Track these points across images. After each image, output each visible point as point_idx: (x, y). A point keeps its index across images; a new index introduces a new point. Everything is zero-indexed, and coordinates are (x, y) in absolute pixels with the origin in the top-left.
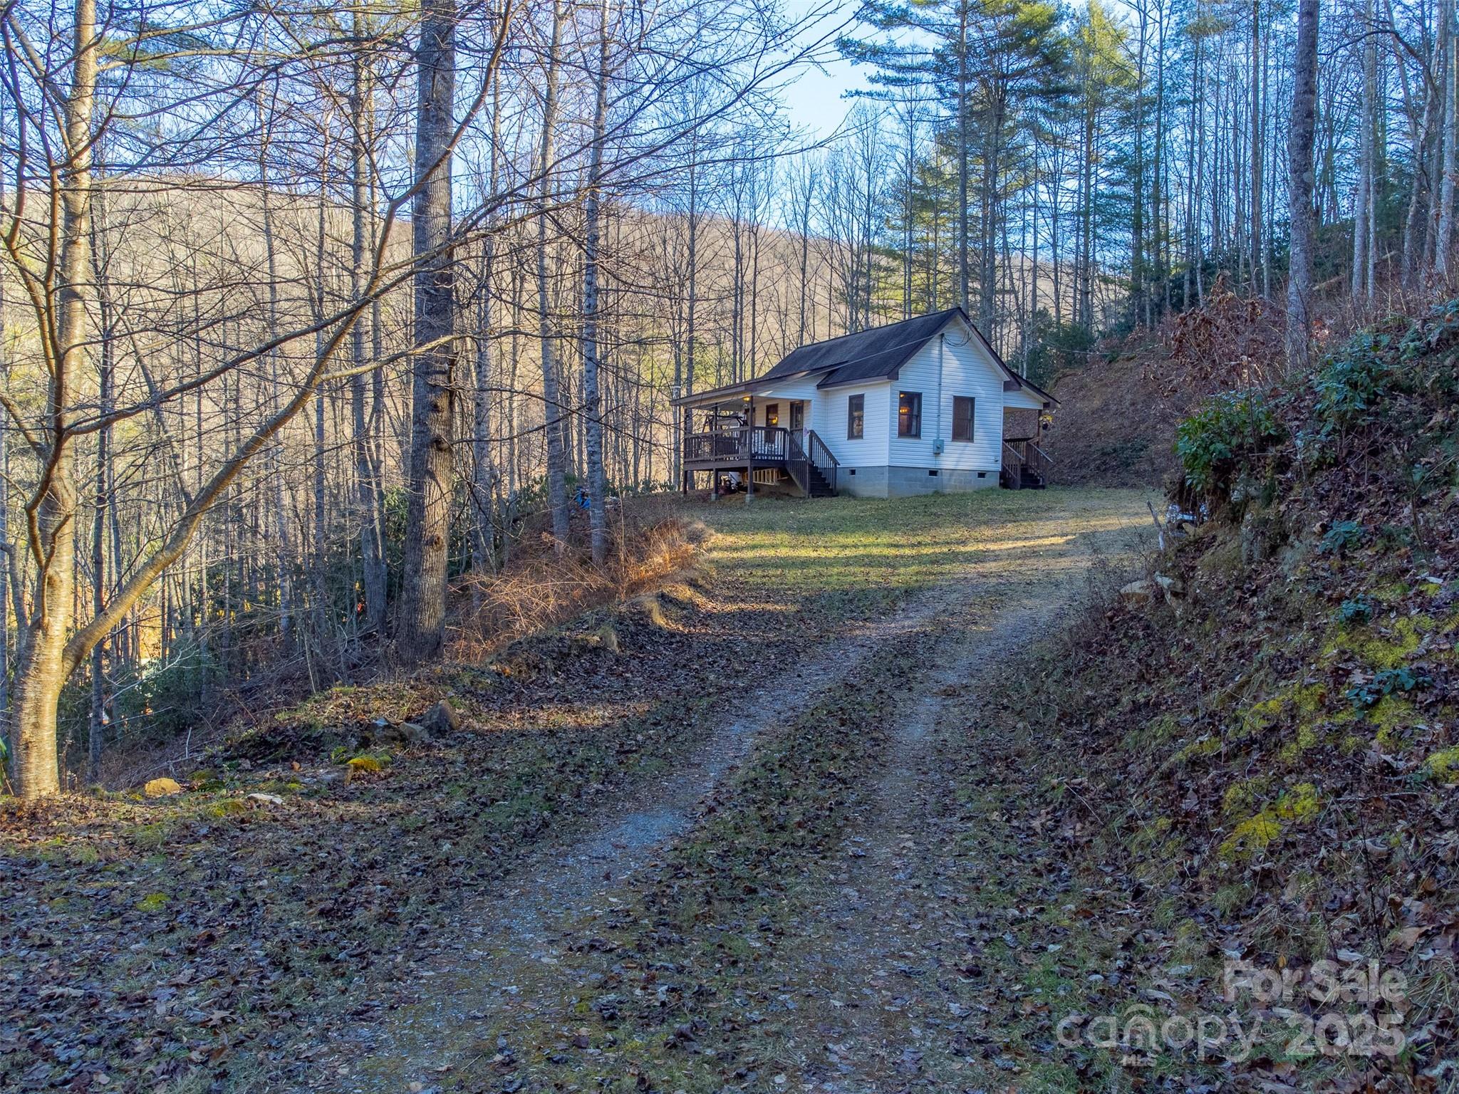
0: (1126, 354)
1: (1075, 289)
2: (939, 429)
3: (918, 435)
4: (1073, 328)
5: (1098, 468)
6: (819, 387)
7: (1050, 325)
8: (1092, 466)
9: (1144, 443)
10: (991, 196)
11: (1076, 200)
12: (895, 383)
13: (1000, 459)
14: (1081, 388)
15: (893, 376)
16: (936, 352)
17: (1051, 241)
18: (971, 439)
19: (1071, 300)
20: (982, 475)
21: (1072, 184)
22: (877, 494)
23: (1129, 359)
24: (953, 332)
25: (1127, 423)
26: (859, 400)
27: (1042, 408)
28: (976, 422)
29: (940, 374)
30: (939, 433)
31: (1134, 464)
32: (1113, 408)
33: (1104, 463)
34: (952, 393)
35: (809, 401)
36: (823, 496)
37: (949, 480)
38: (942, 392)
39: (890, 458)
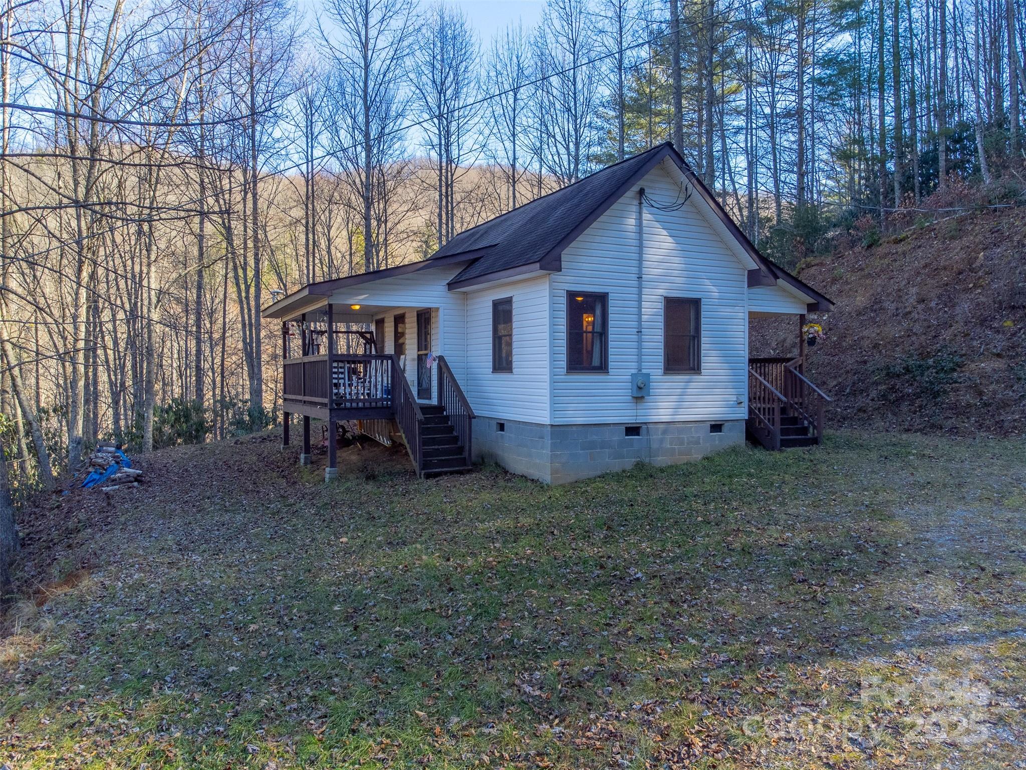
2: (640, 355)
3: (603, 368)
5: (883, 397)
6: (451, 286)
8: (874, 394)
9: (957, 359)
12: (556, 276)
13: (745, 399)
15: (552, 263)
16: (631, 221)
18: (696, 369)
20: (716, 427)
23: (898, 241)
24: (659, 186)
25: (917, 328)
26: (506, 307)
27: (805, 312)
28: (703, 340)
29: (640, 260)
30: (640, 361)
31: (945, 392)
32: (891, 307)
33: (893, 389)
34: (661, 292)
35: (437, 309)
36: (446, 473)
37: (662, 441)
38: (645, 291)
39: (553, 410)
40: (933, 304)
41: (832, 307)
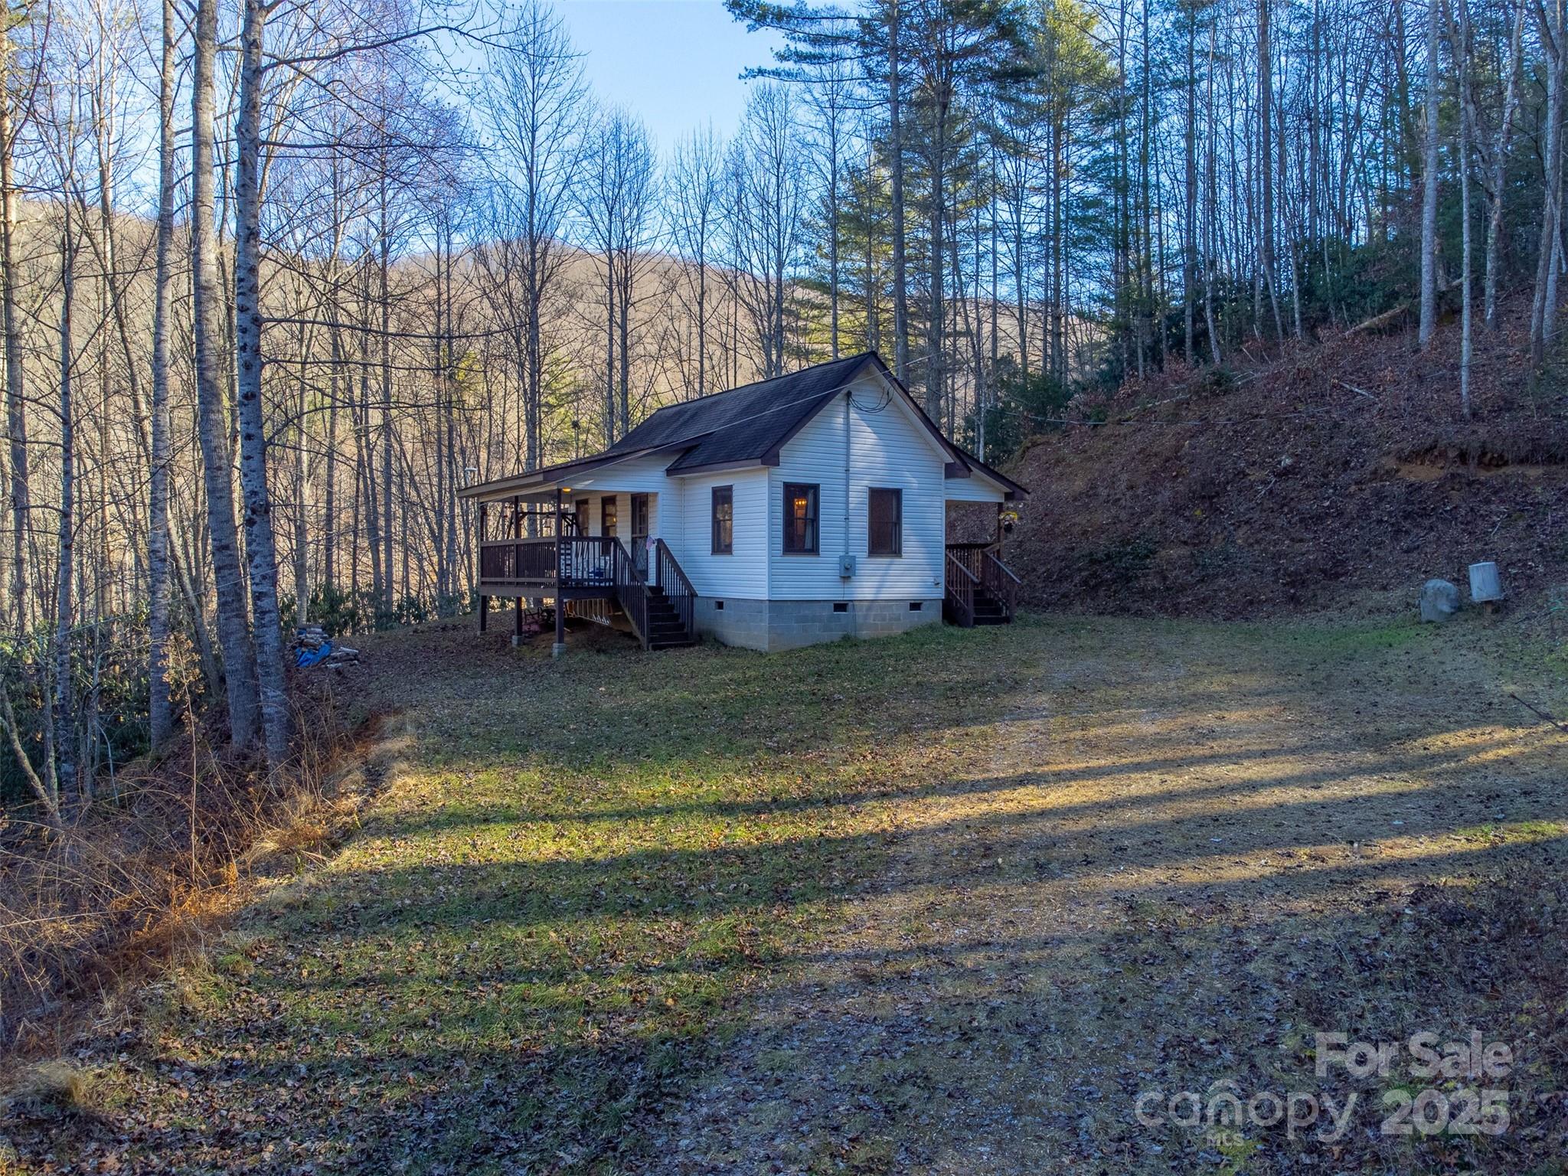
0: (1113, 415)
1: (1045, 330)
2: (847, 539)
3: (814, 550)
4: (1044, 378)
5: (1085, 582)
6: (670, 472)
7: (1014, 374)
8: (1077, 580)
9: (1151, 546)
10: (937, 210)
11: (1043, 220)
12: (774, 470)
13: (942, 580)
14: (1058, 462)
15: (770, 459)
16: (840, 420)
17: (1014, 269)
18: (897, 553)
19: (1039, 344)
20: (915, 606)
21: (1038, 201)
22: (752, 644)
23: (1119, 422)
24: (865, 390)
25: (1123, 516)
26: (726, 493)
27: (1002, 500)
28: (904, 526)
29: (848, 455)
30: (847, 545)
31: (1137, 578)
32: (1103, 492)
33: (1094, 575)
34: (866, 483)
35: (656, 494)
36: (671, 646)
37: (866, 617)
38: (852, 482)
39: (771, 587)
40: (1139, 492)
41: (1027, 496)
